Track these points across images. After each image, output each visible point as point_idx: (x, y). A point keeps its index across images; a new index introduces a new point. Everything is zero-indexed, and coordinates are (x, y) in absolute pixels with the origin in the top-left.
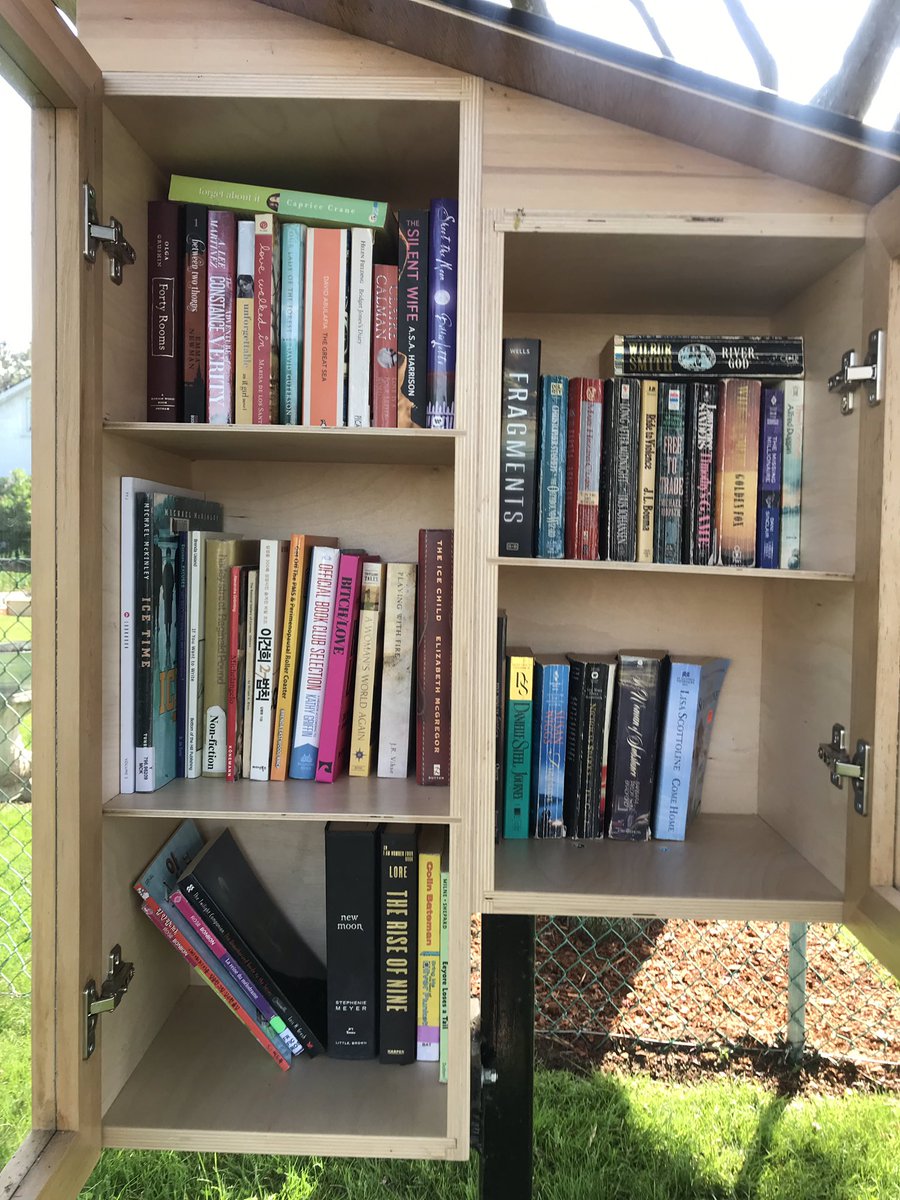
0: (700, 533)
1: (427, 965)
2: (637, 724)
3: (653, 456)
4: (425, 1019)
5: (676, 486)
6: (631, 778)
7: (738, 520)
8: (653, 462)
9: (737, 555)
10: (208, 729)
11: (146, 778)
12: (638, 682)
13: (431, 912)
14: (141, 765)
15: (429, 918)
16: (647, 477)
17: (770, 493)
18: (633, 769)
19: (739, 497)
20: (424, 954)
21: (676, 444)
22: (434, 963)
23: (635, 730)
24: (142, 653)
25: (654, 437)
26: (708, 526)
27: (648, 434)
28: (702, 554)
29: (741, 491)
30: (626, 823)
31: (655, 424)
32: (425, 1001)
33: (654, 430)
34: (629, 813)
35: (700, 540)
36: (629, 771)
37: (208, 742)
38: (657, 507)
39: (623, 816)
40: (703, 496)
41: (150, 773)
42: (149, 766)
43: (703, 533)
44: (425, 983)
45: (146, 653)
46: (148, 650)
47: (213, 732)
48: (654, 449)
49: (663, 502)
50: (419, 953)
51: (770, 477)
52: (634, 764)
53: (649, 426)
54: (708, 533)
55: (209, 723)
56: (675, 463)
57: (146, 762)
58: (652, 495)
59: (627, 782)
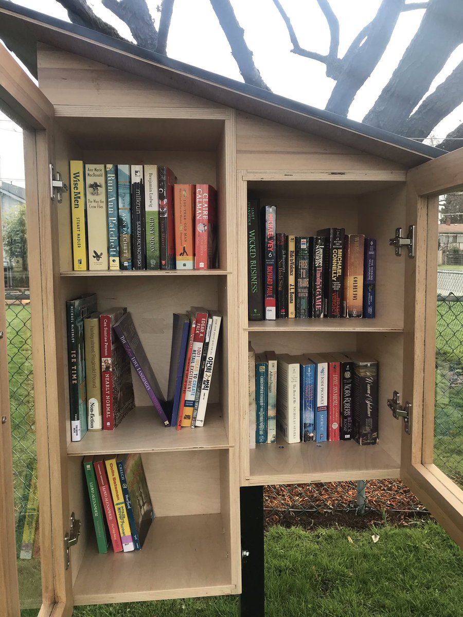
0: (317, 303)
1: (119, 509)
2: (369, 393)
3: (294, 270)
4: (124, 533)
5: (304, 283)
6: (369, 417)
7: (355, 297)
8: (294, 272)
9: (355, 313)
10: (90, 409)
11: (77, 435)
12: (368, 374)
13: (116, 485)
14: (74, 429)
15: (116, 488)
16: (291, 280)
17: (370, 285)
18: (369, 413)
19: (355, 287)
20: (117, 504)
21: (304, 264)
22: (122, 507)
23: (368, 395)
24: (73, 377)
25: (294, 261)
26: (320, 300)
27: (292, 259)
28: (318, 313)
29: (356, 285)
30: (367, 438)
31: (294, 255)
32: (122, 525)
33: (294, 258)
34: (368, 433)
35: (317, 307)
36: (367, 414)
37: (90, 415)
38: (296, 292)
39: (366, 435)
40: (318, 287)
41: (79, 432)
42: (78, 429)
43: (318, 303)
44: (120, 517)
45: (74, 377)
46: (76, 375)
47: (92, 410)
48: (294, 266)
49: (299, 290)
50: (115, 504)
51: (370, 278)
52: (369, 411)
53: (291, 256)
54: (320, 303)
55: (90, 406)
56: (304, 273)
57: (77, 427)
58: (294, 287)
59: (367, 420)
